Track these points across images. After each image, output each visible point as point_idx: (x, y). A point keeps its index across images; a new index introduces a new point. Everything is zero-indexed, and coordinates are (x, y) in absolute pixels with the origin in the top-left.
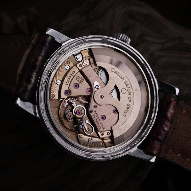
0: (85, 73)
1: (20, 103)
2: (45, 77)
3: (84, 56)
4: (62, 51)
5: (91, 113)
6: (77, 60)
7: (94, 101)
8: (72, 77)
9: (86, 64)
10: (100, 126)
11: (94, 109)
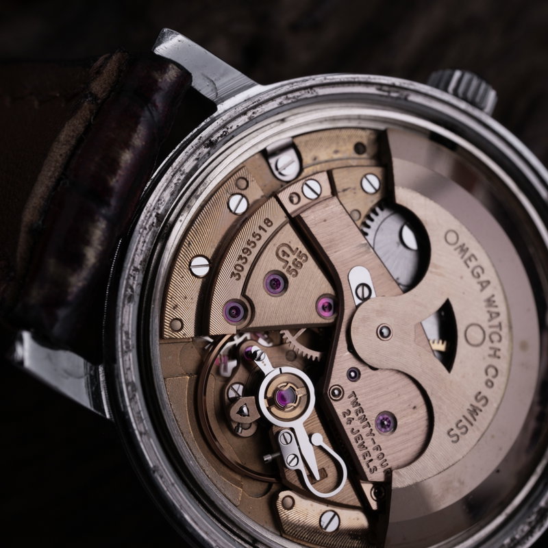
0: (314, 230)
1: (33, 357)
2: (144, 242)
3: (307, 159)
4: (217, 131)
5: (334, 403)
6: (276, 173)
7: (351, 348)
8: (260, 244)
9: (318, 191)
10: (371, 460)
11: (349, 386)
